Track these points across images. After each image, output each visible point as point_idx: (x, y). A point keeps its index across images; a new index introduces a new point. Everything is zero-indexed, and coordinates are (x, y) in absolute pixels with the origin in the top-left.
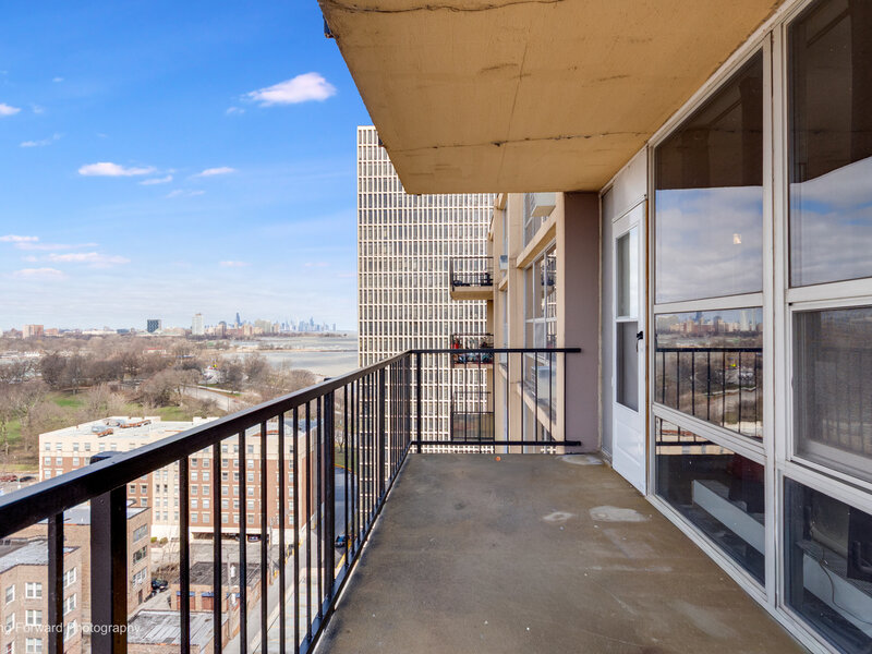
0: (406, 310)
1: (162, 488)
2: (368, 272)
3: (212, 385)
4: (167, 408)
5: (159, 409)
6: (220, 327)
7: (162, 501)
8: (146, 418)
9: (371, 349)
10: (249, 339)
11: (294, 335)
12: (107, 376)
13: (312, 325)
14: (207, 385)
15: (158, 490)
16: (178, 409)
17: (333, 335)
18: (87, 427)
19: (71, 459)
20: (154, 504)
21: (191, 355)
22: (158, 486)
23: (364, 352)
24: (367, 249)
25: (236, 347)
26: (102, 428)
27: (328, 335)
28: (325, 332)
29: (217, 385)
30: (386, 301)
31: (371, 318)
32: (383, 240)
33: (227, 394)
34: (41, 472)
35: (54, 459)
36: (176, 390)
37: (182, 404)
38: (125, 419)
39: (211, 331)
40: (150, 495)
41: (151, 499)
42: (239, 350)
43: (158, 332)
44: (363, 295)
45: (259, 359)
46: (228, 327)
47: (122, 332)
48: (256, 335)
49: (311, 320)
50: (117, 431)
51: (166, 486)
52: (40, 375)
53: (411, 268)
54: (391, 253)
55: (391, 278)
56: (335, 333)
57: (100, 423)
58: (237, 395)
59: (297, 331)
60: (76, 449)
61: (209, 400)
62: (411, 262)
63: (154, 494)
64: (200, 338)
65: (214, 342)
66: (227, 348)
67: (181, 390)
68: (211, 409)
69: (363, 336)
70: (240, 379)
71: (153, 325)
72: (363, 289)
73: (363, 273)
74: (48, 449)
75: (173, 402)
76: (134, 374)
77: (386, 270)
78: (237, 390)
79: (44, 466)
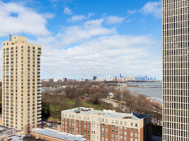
0: (184, 71)
1: (93, 132)
2: (167, 56)
3: (111, 98)
4: (97, 105)
5: (94, 105)
6: (115, 78)
7: (93, 137)
8: (90, 108)
9: (168, 88)
10: (124, 82)
11: (140, 81)
12: (81, 94)
13: (146, 77)
14: (109, 98)
15: (92, 133)
16: (100, 106)
17: (154, 82)
18: (73, 110)
19: (69, 119)
20: (91, 137)
21: (105, 88)
22: (92, 132)
23: (165, 89)
24: (166, 46)
25: (120, 85)
26: (77, 110)
27: (152, 82)
28: (151, 80)
29: (113, 98)
30: (175, 68)
31: (168, 75)
32: (173, 42)
33: (116, 102)
34: (62, 122)
35: (65, 119)
36: (100, 99)
37: (102, 104)
38: (84, 108)
39: (112, 80)
40: (90, 134)
41: (90, 135)
42: (120, 86)
43: (96, 80)
44: (164, 66)
45: (127, 90)
46: (117, 79)
47: (86, 80)
48: (126, 81)
49: (146, 76)
50: (81, 112)
51: (95, 132)
52: (65, 93)
53: (186, 53)
54: (177, 48)
55: (177, 58)
56: (155, 81)
57: (77, 109)
58: (119, 102)
59: (141, 80)
60: (70, 116)
61: (110, 103)
62: (186, 51)
63: (91, 134)
64: (108, 82)
65: (113, 84)
66: (117, 86)
67: (102, 99)
68: (110, 107)
69: (165, 82)
70: (120, 97)
71: (95, 78)
72: (165, 63)
73: (165, 56)
74: (63, 116)
75: (99, 103)
76: (88, 93)
77: (175, 55)
78: (119, 100)
79: (62, 121)
